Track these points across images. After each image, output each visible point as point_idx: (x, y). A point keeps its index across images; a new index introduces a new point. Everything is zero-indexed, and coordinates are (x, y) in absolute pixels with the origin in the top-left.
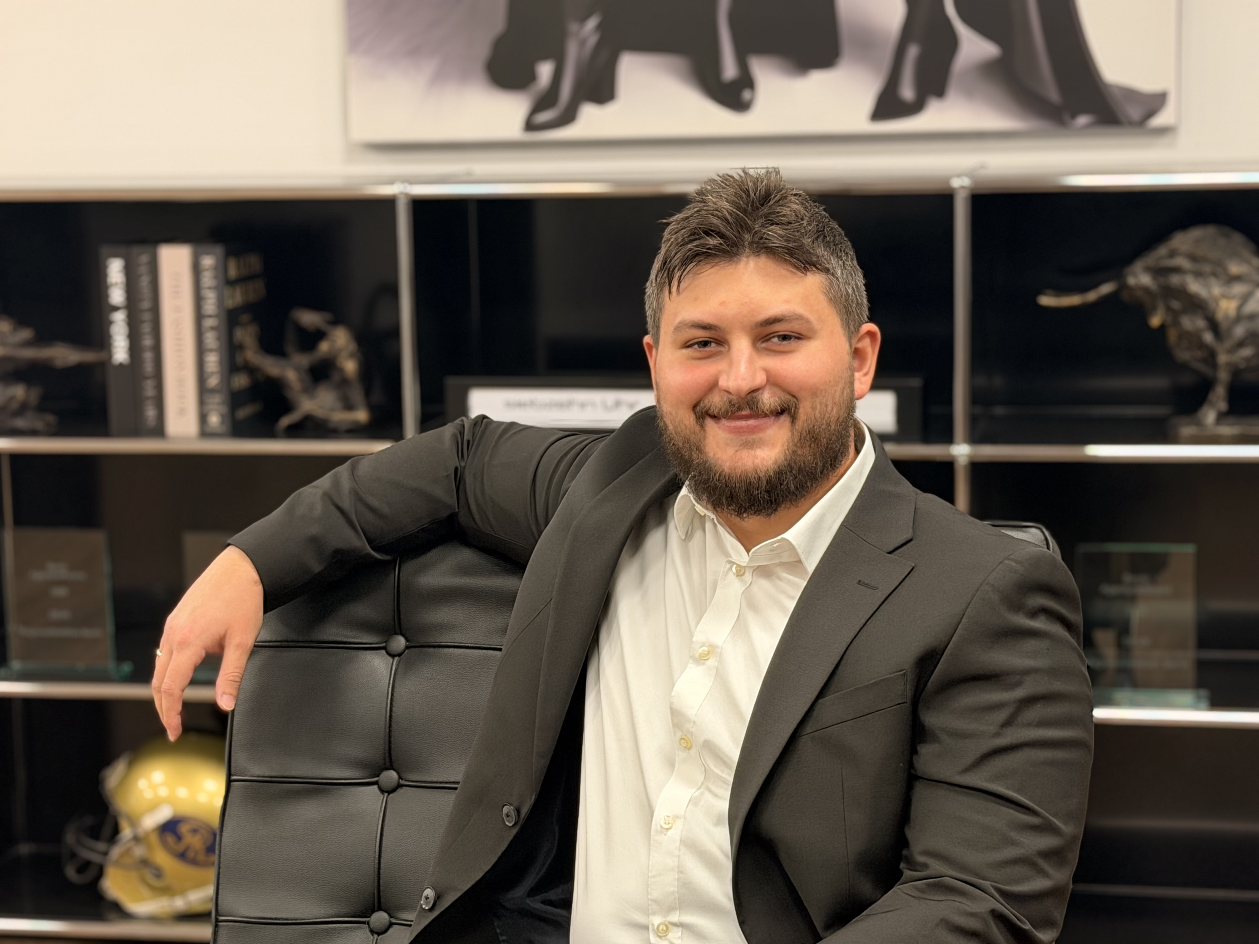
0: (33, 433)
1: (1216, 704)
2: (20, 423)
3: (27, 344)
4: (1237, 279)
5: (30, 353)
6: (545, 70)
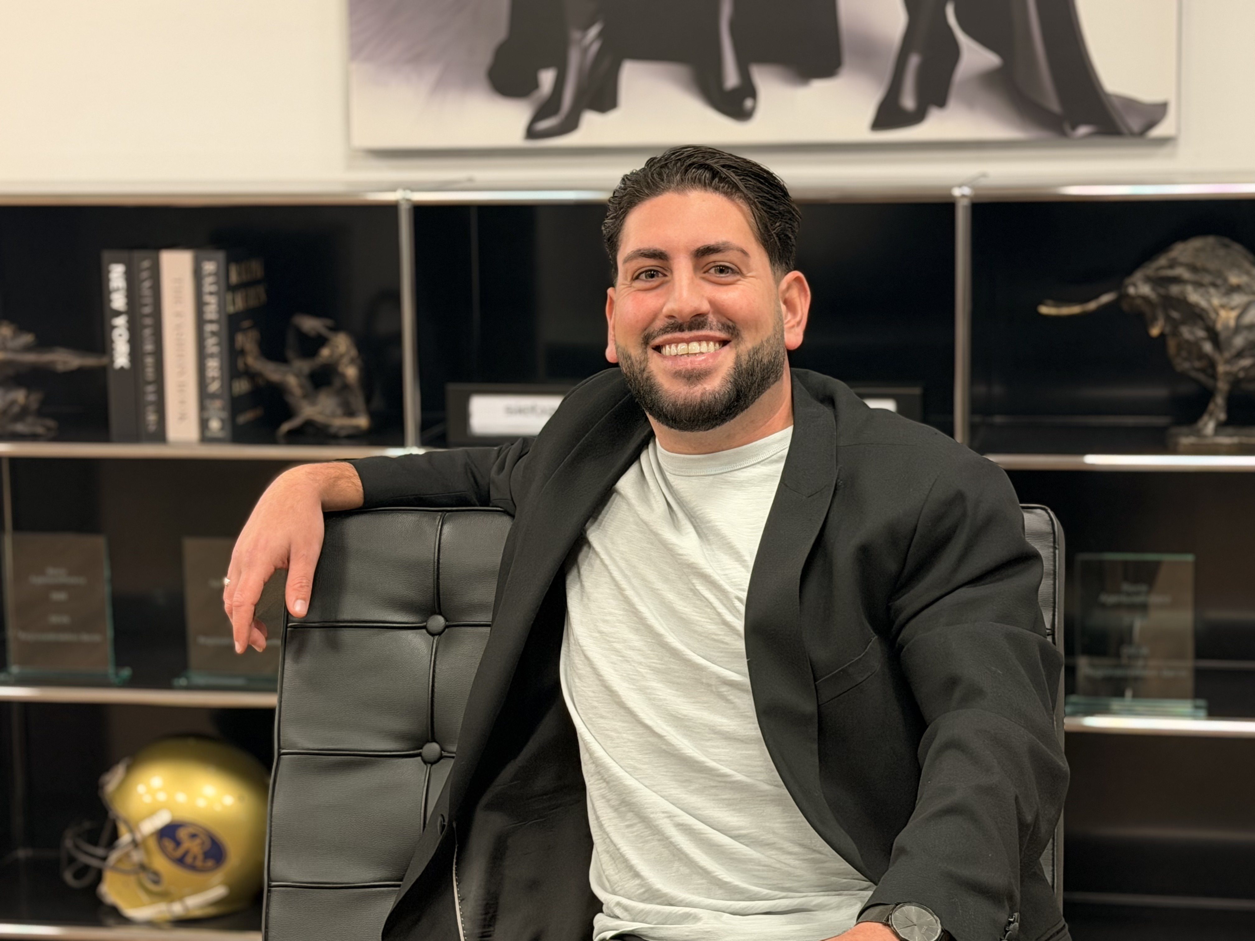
0: (33, 438)
1: (1213, 713)
2: (20, 427)
3: (27, 349)
4: (1237, 289)
5: (31, 358)
6: (547, 78)
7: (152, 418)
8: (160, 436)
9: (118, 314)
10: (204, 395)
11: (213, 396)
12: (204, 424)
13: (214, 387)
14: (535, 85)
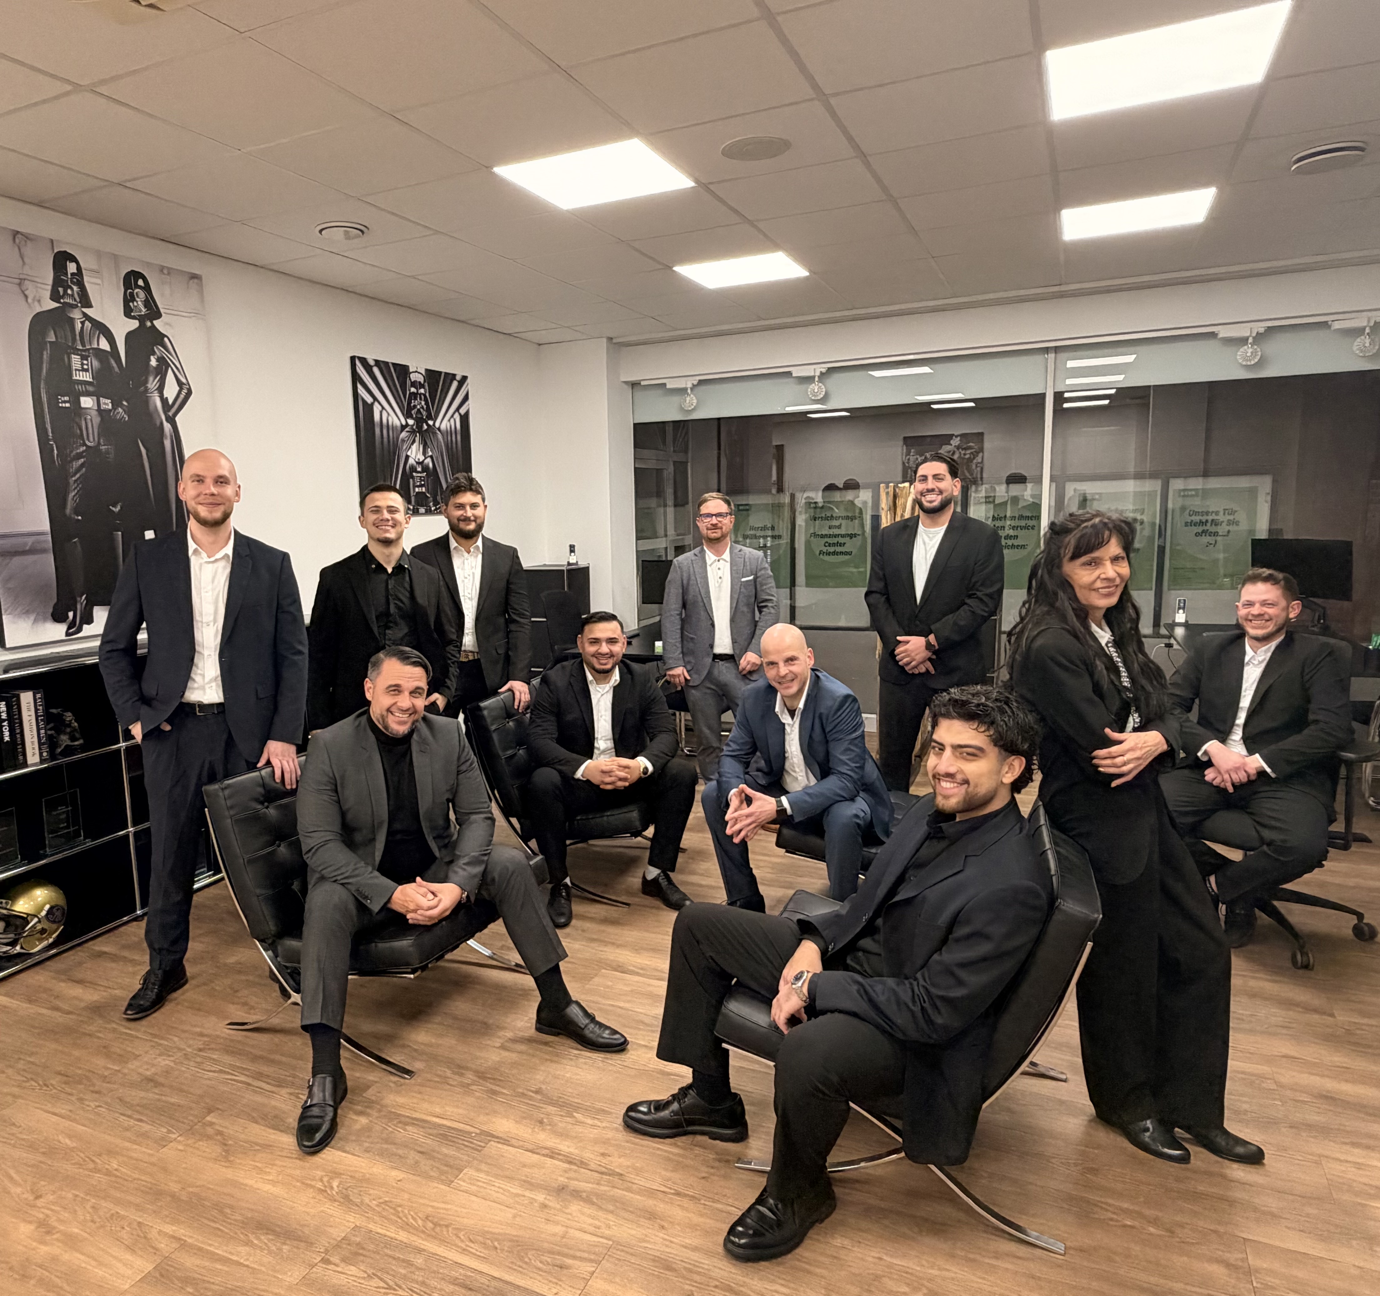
6: (71, 614)
7: (21, 758)
8: (25, 765)
9: (4, 720)
10: (40, 744)
11: (44, 744)
12: (41, 754)
13: (44, 740)
14: (68, 617)
